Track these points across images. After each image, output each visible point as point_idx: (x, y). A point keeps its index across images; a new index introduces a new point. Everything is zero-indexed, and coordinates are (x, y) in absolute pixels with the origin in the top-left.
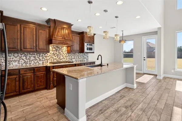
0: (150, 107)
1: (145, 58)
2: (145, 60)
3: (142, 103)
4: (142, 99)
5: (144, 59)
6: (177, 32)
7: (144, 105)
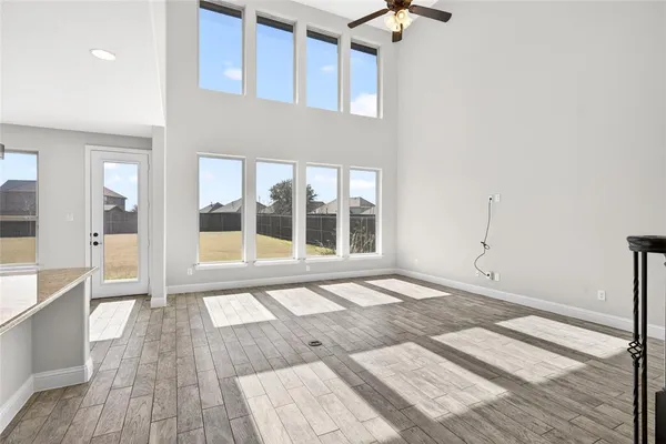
0: (188, 424)
1: (96, 235)
2: (96, 244)
3: (154, 425)
4: (144, 411)
5: (95, 239)
6: (199, 156)
7: (164, 432)
